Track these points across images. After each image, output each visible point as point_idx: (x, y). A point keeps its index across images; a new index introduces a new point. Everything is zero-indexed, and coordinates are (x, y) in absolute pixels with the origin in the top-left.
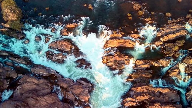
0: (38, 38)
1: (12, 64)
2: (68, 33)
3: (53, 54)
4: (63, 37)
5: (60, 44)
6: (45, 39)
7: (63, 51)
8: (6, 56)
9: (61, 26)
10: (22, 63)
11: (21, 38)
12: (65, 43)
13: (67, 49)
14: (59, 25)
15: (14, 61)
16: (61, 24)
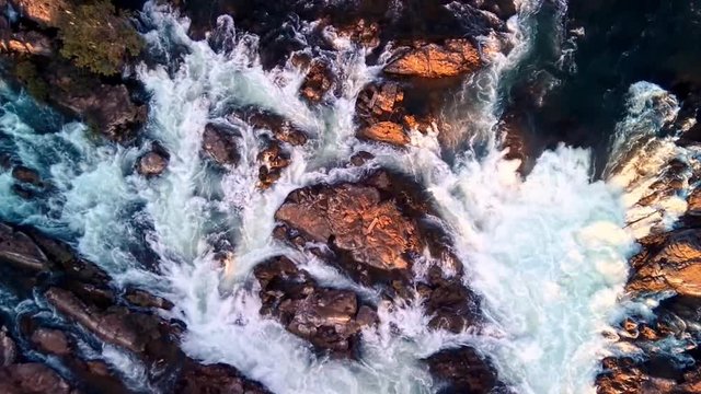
0: (220, 146)
1: (63, 341)
2: (406, 128)
3: (302, 279)
4: (368, 156)
5: (349, 220)
6: (261, 156)
7: (365, 266)
8: (32, 271)
9: (366, 51)
10: (117, 345)
11: (118, 129)
12: (377, 217)
13: (385, 258)
14: (358, 41)
15: (77, 320)
16: (369, 38)
